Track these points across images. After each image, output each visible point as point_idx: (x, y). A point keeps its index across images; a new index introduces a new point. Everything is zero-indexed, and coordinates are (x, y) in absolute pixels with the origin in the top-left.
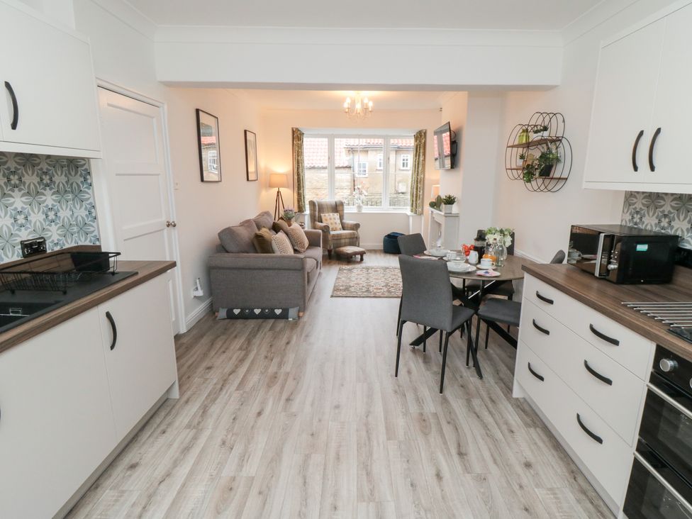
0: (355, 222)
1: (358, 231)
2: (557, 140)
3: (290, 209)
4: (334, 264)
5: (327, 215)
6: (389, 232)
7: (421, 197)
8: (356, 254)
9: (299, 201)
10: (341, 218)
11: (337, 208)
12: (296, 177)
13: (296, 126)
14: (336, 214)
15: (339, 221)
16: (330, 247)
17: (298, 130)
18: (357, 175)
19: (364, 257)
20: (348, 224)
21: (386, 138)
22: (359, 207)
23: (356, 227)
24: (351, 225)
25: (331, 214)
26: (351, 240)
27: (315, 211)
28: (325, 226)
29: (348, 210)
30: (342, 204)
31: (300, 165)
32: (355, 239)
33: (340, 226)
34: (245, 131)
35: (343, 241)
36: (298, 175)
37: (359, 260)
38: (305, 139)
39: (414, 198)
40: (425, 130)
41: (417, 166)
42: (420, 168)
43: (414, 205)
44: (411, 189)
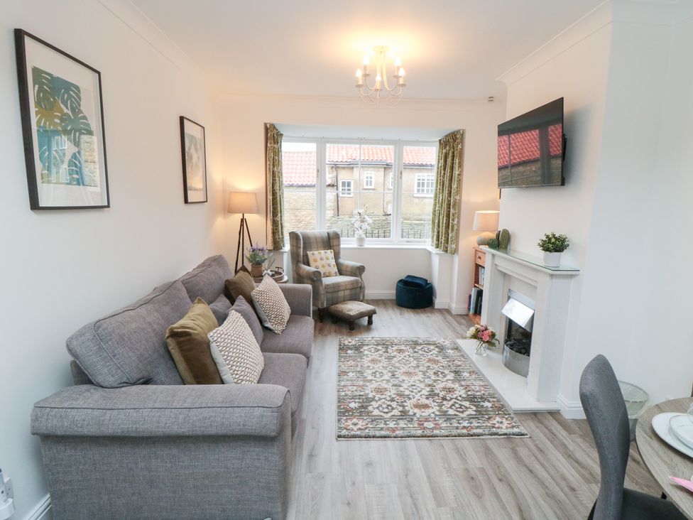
0: (358, 264)
1: (363, 276)
3: (260, 247)
4: (330, 332)
5: (316, 252)
6: (403, 277)
7: (456, 227)
8: (362, 315)
9: (275, 232)
10: (337, 256)
11: (330, 242)
12: (270, 197)
13: (270, 120)
14: (329, 251)
15: (333, 262)
16: (322, 304)
17: (273, 126)
18: (341, 195)
19: (374, 317)
20: (347, 266)
21: (399, 144)
22: (361, 240)
23: (359, 271)
24: (352, 267)
25: (323, 252)
26: (353, 291)
27: (298, 247)
28: (314, 272)
29: (346, 243)
30: (337, 236)
31: (277, 179)
32: (358, 290)
33: (335, 269)
34: (182, 119)
35: (341, 294)
36: (274, 194)
37: (366, 323)
38: (283, 144)
39: (443, 229)
40: (463, 130)
41: (447, 184)
42: (454, 186)
43: (443, 240)
44: (434, 215)
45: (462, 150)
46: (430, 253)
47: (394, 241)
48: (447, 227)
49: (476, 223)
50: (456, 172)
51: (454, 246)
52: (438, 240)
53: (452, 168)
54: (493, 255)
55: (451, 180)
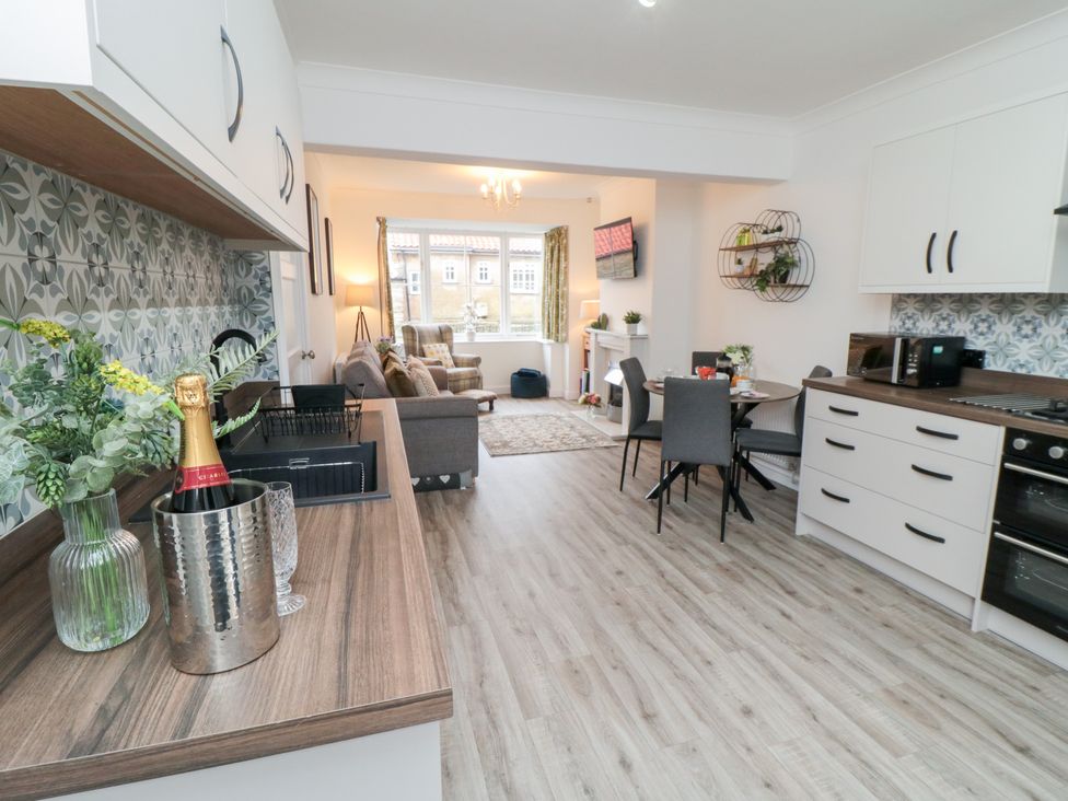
0: (474, 356)
1: (480, 367)
2: (792, 242)
5: (431, 345)
7: (565, 317)
8: (482, 400)
9: (391, 326)
10: (451, 349)
11: (443, 335)
12: (385, 291)
14: (443, 345)
15: (448, 355)
19: (495, 403)
20: (463, 359)
21: (505, 236)
22: (471, 334)
23: (476, 362)
24: (468, 359)
25: (437, 345)
26: (472, 381)
27: (414, 340)
29: (459, 338)
30: (449, 330)
32: (476, 380)
33: (452, 362)
35: (462, 383)
36: (388, 287)
37: (488, 407)
39: (553, 320)
40: (567, 227)
41: (554, 276)
42: (562, 278)
43: (553, 330)
44: (543, 307)
45: (567, 244)
46: (541, 344)
47: (505, 334)
48: (557, 317)
49: (583, 311)
50: (563, 265)
51: (564, 335)
52: (549, 331)
53: (559, 261)
54: (596, 334)
55: (558, 273)
